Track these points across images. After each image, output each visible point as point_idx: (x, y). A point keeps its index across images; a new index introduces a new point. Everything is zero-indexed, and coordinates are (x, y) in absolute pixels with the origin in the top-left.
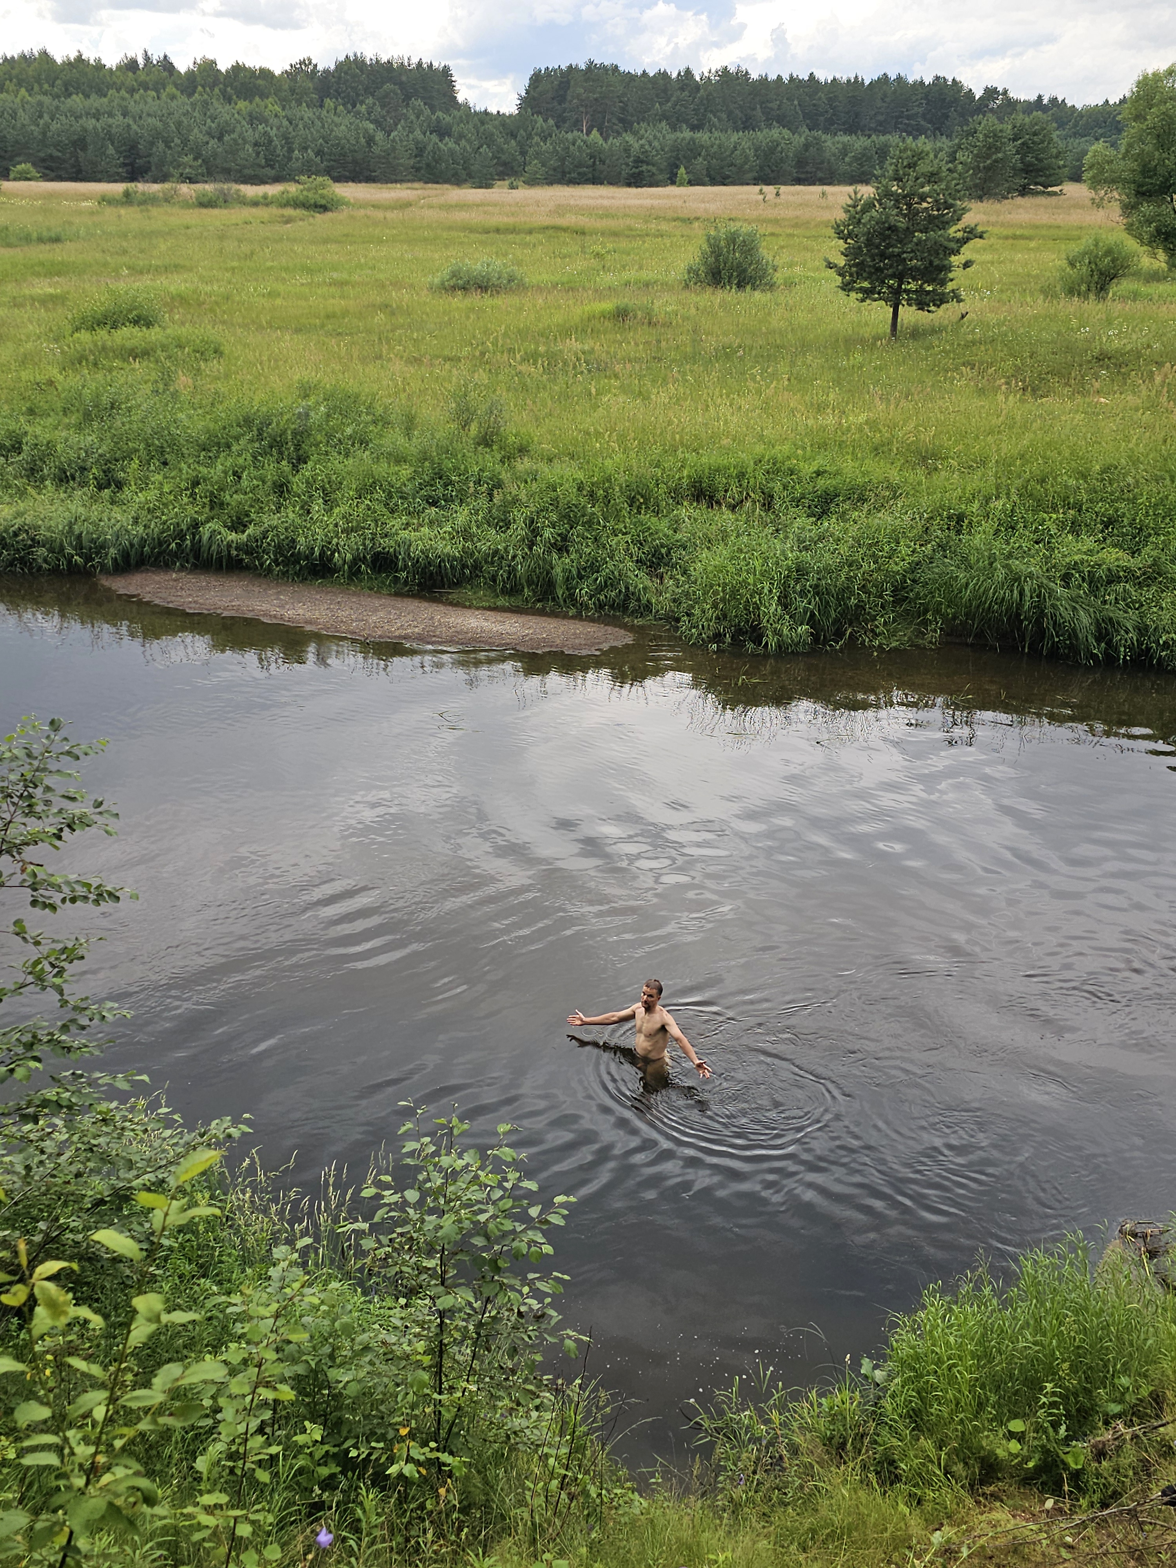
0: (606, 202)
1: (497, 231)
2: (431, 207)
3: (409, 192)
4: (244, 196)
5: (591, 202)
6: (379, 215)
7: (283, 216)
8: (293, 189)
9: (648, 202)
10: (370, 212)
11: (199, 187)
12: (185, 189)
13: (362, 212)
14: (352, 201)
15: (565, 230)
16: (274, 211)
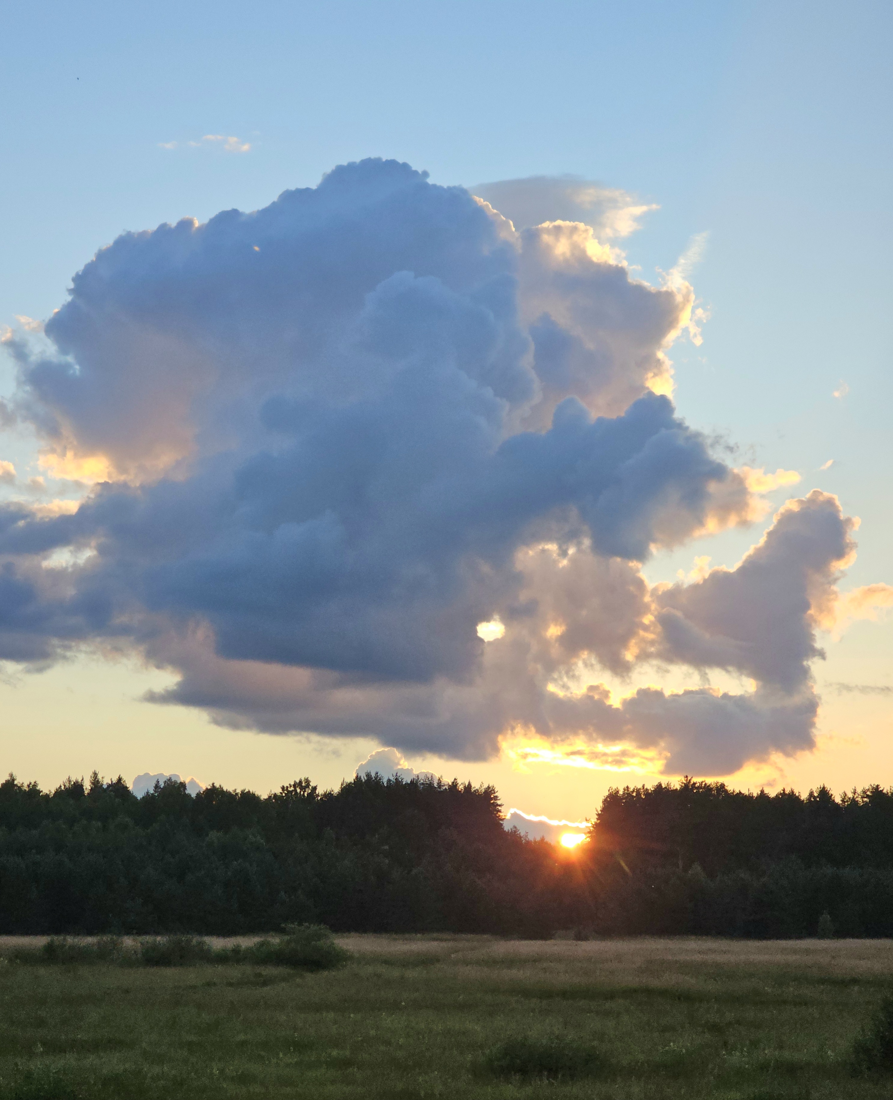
0: (720, 958)
1: (565, 994)
2: (466, 963)
3: (435, 944)
4: (209, 950)
5: (698, 958)
6: (395, 973)
7: (260, 975)
8: (275, 940)
9: (779, 958)
10: (382, 969)
11: (148, 939)
12: (128, 942)
13: (370, 969)
14: (356, 955)
15: (663, 993)
16: (248, 969)
